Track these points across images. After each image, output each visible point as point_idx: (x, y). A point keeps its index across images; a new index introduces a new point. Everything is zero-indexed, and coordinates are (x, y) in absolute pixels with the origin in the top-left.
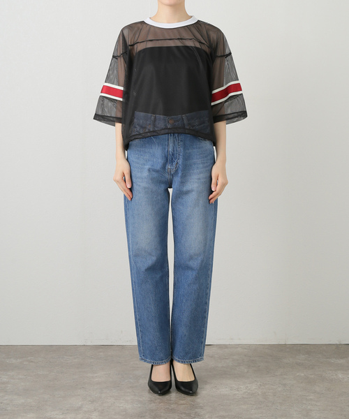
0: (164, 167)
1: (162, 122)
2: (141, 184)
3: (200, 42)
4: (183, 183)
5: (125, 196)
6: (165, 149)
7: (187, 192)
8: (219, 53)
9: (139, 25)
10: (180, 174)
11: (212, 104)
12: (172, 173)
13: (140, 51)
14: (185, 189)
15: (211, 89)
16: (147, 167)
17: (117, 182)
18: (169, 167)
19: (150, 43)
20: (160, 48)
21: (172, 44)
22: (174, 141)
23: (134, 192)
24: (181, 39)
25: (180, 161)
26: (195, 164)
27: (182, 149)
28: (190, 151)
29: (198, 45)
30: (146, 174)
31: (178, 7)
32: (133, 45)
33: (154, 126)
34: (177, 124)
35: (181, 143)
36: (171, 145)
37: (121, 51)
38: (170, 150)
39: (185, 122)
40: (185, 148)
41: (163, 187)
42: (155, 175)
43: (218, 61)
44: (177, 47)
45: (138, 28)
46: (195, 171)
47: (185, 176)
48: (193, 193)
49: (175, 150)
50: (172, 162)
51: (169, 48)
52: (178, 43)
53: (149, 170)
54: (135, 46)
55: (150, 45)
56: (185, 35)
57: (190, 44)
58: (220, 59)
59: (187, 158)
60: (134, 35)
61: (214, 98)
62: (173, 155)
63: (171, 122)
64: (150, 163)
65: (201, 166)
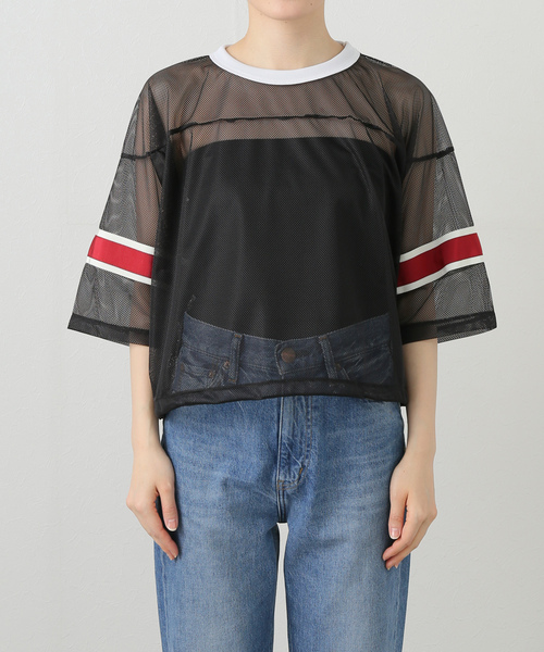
0: (266, 477)
1: (261, 355)
2: (202, 521)
3: (368, 126)
4: (318, 518)
5: (157, 548)
6: (269, 429)
7: (330, 544)
8: (420, 150)
9: (197, 71)
10: (310, 497)
11: (400, 290)
12: (289, 491)
13: (201, 150)
14: (323, 535)
15: (398, 248)
16: (220, 474)
17: (138, 512)
18: (279, 476)
19: (229, 126)
20: (257, 144)
21: (288, 131)
22: (295, 409)
23: (186, 542)
24: (316, 117)
25: (312, 464)
26: (350, 467)
27: (316, 430)
28: (339, 432)
29: (362, 134)
30: (214, 494)
31: (306, 23)
32: (179, 130)
33: (241, 365)
34: (302, 361)
35: (315, 414)
36: (286, 419)
37: (144, 145)
38: (285, 432)
39: (327, 355)
40: (326, 425)
41: (262, 527)
42: (242, 497)
43: (417, 173)
44: (305, 142)
45: (195, 81)
46: (352, 487)
47: (324, 500)
48: (346, 545)
49: (298, 432)
50: (289, 463)
51: (280, 144)
52: (307, 130)
53: (225, 484)
54: (187, 134)
55: (227, 133)
56: (326, 106)
57: (341, 130)
58: (422, 164)
59: (331, 452)
60: (185, 101)
61: (405, 273)
62: (291, 445)
63: (286, 355)
64: (228, 463)
65: (369, 471)
